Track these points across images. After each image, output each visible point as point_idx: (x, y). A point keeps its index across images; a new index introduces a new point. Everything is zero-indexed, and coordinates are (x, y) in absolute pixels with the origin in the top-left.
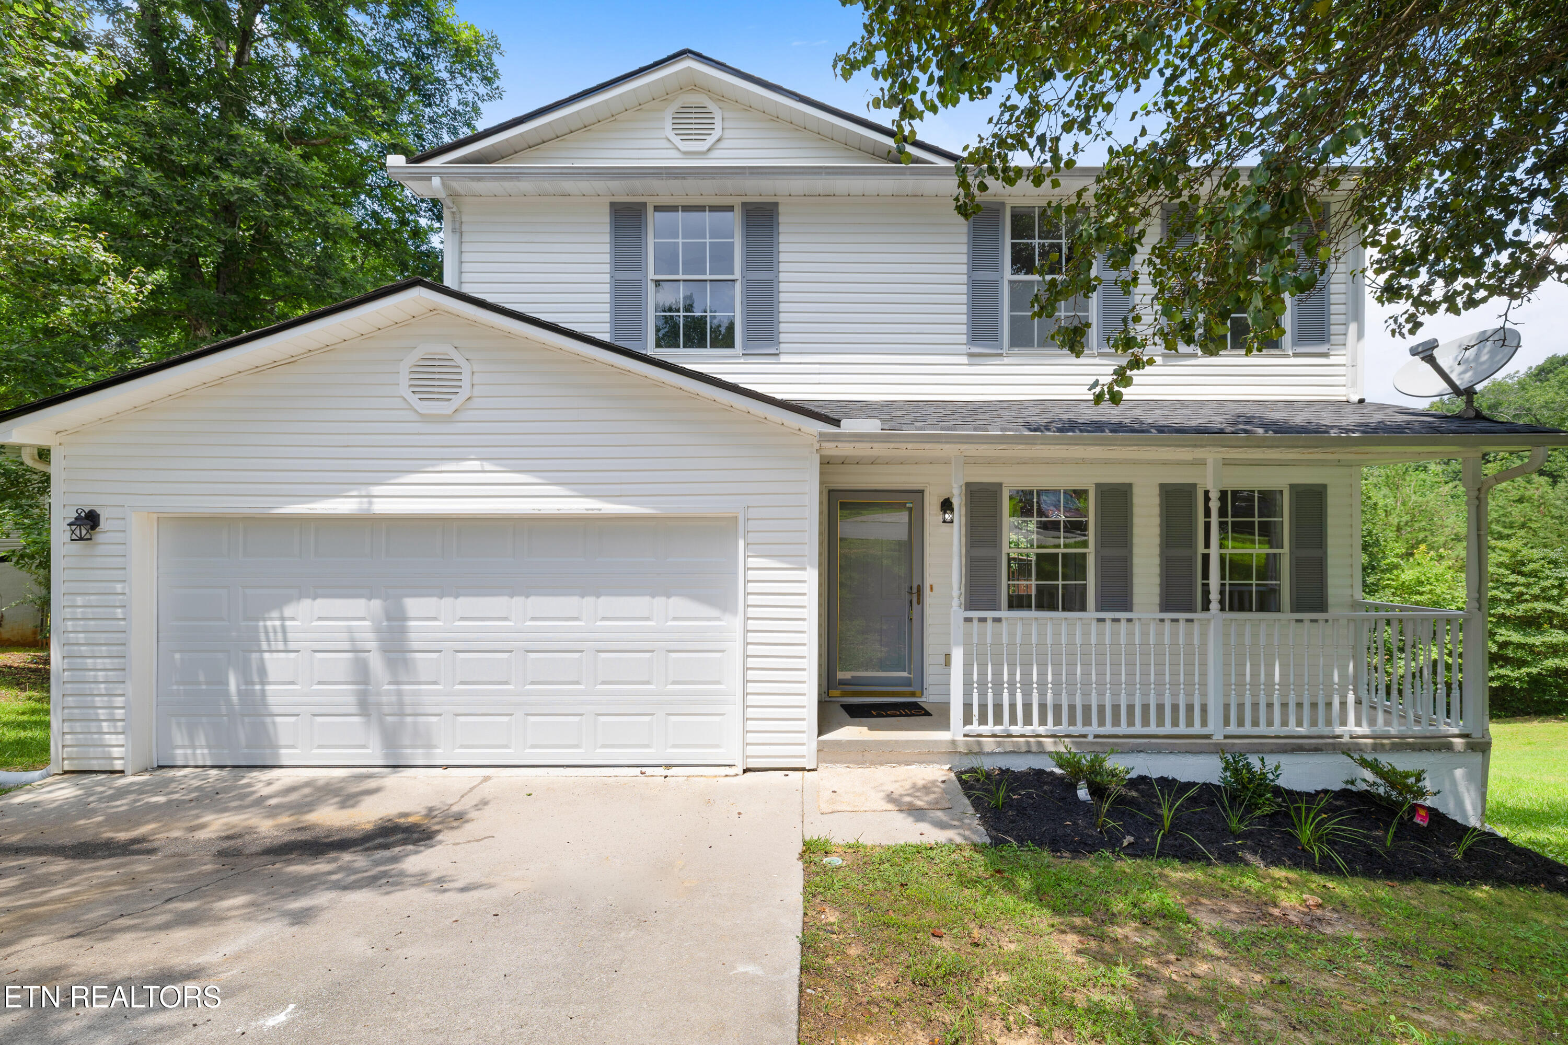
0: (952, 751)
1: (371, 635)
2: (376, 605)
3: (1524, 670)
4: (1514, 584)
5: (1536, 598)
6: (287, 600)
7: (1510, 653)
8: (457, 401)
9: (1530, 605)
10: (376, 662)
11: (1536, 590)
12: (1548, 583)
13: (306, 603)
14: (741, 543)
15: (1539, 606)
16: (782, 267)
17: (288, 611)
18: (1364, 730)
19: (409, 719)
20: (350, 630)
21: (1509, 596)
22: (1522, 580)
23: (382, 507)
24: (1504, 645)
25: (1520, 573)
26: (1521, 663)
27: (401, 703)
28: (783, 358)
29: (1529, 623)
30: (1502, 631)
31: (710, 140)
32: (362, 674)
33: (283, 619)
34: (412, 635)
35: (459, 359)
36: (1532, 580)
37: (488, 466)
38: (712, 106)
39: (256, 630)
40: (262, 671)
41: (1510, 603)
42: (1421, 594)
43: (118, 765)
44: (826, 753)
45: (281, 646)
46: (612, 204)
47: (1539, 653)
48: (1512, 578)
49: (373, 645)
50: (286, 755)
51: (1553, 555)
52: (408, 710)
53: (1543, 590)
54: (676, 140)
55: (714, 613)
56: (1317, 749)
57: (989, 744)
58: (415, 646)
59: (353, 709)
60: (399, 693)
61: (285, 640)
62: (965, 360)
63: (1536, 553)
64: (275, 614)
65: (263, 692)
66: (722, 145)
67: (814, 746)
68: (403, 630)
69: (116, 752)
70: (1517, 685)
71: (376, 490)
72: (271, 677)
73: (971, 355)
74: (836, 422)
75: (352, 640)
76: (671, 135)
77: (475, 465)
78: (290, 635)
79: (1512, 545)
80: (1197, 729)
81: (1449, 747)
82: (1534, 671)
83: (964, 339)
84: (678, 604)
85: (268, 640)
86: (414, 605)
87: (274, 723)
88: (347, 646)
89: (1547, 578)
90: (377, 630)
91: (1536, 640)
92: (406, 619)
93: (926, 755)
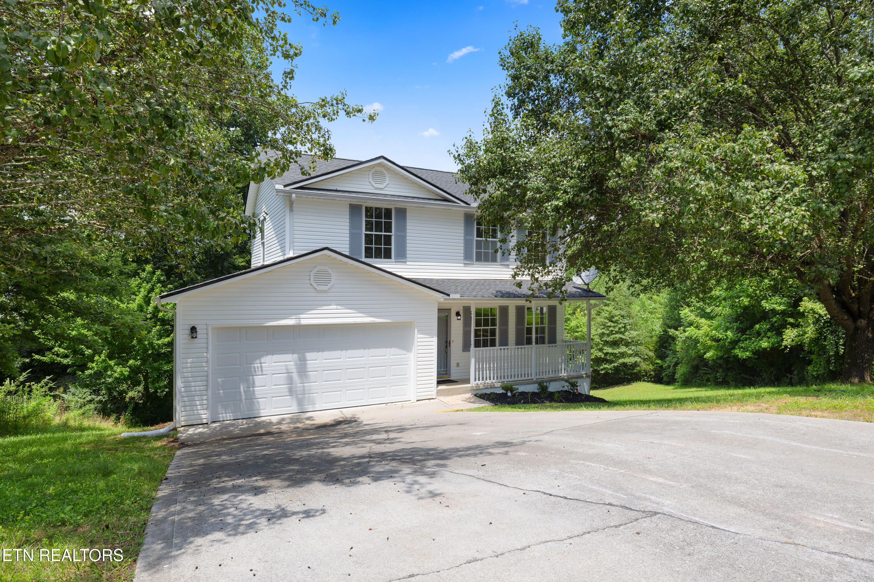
0: (472, 390)
1: (293, 367)
2: (296, 356)
3: (613, 365)
4: (610, 327)
5: (617, 332)
6: (263, 356)
7: (608, 357)
8: (329, 285)
9: (615, 336)
10: (295, 376)
11: (617, 329)
12: (620, 326)
13: (269, 357)
14: (416, 330)
15: (618, 336)
16: (408, 231)
17: (263, 360)
18: (565, 374)
19: (307, 395)
20: (286, 366)
21: (608, 332)
22: (612, 324)
23: (304, 322)
24: (606, 354)
25: (612, 321)
26: (611, 362)
27: (304, 390)
28: (408, 263)
29: (615, 344)
30: (605, 348)
31: (385, 185)
32: (290, 381)
33: (261, 363)
34: (309, 366)
35: (330, 272)
36: (616, 324)
37: (339, 307)
38: (385, 172)
39: (251, 367)
40: (254, 383)
41: (608, 335)
42: (577, 332)
43: (205, 421)
44: (439, 393)
45: (260, 373)
46: (350, 204)
47: (618, 357)
48: (610, 324)
49: (294, 371)
50: (263, 413)
51: (623, 313)
52: (307, 392)
53: (620, 329)
54: (373, 183)
55: (404, 352)
56: (556, 380)
57: (481, 386)
58: (309, 370)
59: (287, 394)
60: (304, 387)
61: (262, 371)
62: (463, 265)
63: (617, 313)
64: (258, 361)
65: (254, 391)
66: (390, 186)
67: (436, 391)
68: (305, 364)
69: (204, 416)
70: (610, 371)
71: (302, 316)
72: (257, 385)
73: (464, 264)
74: (449, 295)
75: (287, 369)
76: (371, 181)
77: (335, 307)
78: (264, 369)
79: (610, 308)
80: (530, 378)
81: (582, 377)
82: (616, 364)
83: (462, 258)
84: (394, 350)
85: (255, 371)
86: (309, 356)
87: (258, 402)
88: (285, 371)
89: (621, 323)
90: (296, 365)
91: (616, 351)
92: (306, 361)
93: (465, 392)
